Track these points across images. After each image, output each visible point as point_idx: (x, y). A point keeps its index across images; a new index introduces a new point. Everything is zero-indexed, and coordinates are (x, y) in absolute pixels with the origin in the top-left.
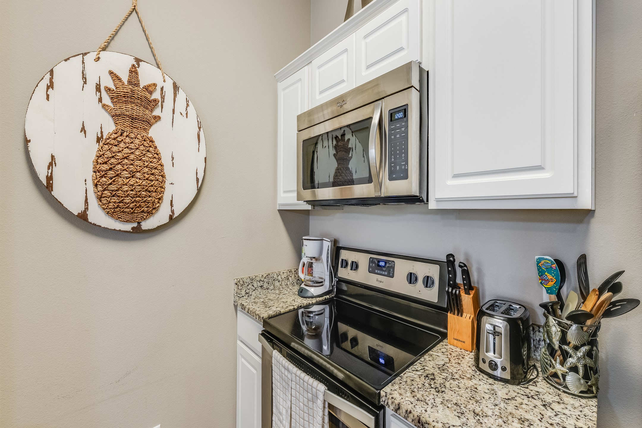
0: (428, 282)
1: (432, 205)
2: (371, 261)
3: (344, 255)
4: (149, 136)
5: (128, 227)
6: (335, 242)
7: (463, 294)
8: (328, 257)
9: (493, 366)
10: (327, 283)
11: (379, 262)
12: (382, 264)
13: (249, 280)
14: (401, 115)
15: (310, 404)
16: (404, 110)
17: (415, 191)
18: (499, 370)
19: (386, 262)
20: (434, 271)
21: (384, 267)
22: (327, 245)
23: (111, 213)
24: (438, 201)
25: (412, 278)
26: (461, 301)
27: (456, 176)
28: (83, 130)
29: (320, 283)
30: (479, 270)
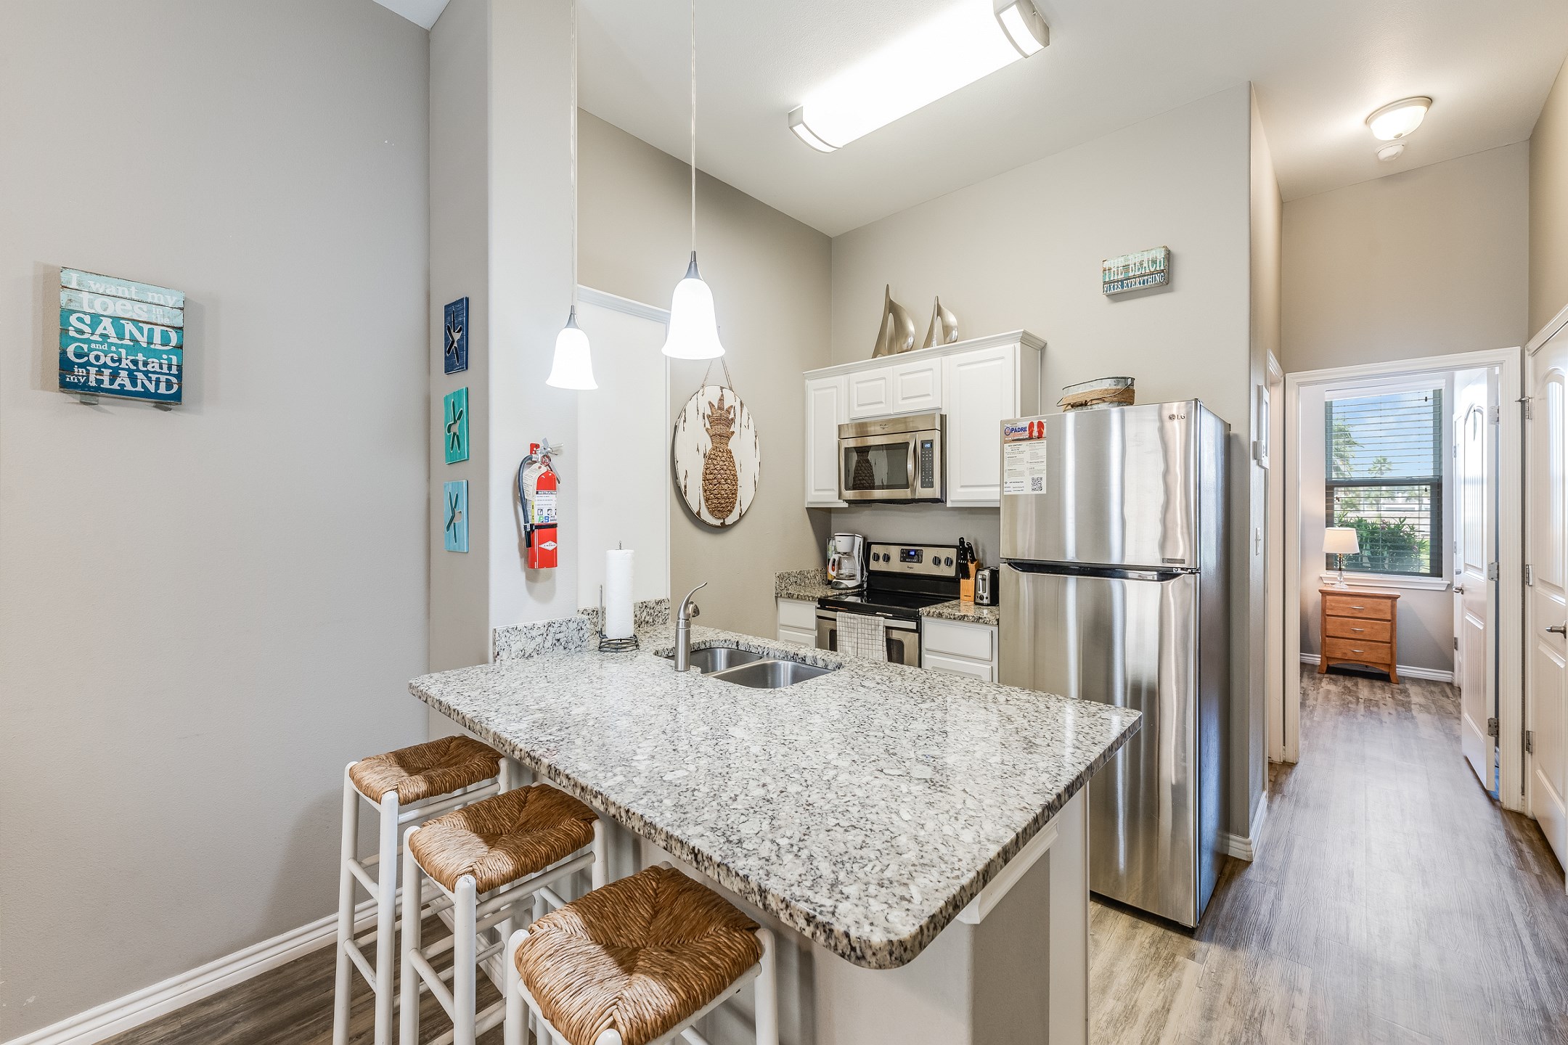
0: (949, 562)
1: (949, 504)
2: (903, 552)
3: (875, 549)
4: (729, 448)
5: (718, 523)
6: (865, 539)
7: (969, 564)
8: (859, 552)
9: (982, 598)
10: (858, 577)
11: (909, 552)
12: (912, 553)
13: (787, 575)
14: (928, 445)
15: (873, 632)
16: (931, 442)
17: (938, 496)
18: (985, 599)
19: (915, 551)
20: (952, 553)
21: (914, 555)
22: (859, 540)
23: (712, 513)
24: (952, 501)
25: (937, 561)
26: (968, 568)
27: (962, 487)
28: (698, 450)
29: (852, 577)
30: (984, 551)
